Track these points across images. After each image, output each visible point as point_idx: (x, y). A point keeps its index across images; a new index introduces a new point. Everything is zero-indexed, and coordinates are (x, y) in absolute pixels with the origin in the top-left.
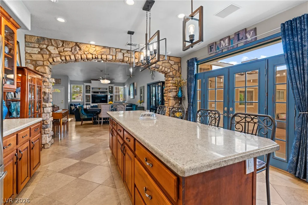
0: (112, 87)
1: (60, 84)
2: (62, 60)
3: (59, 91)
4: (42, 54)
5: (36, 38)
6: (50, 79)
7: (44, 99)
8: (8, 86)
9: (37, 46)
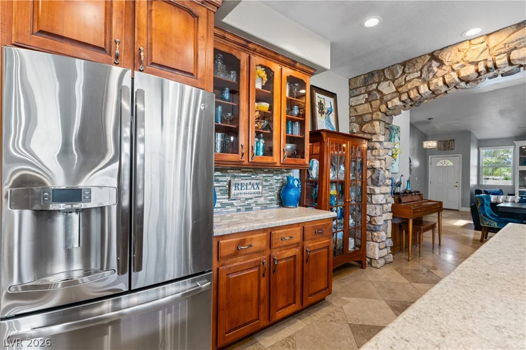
1: (452, 149)
2: (403, 102)
3: (451, 164)
4: (370, 102)
5: (363, 77)
6: (385, 144)
7: (372, 180)
8: (292, 161)
9: (363, 91)
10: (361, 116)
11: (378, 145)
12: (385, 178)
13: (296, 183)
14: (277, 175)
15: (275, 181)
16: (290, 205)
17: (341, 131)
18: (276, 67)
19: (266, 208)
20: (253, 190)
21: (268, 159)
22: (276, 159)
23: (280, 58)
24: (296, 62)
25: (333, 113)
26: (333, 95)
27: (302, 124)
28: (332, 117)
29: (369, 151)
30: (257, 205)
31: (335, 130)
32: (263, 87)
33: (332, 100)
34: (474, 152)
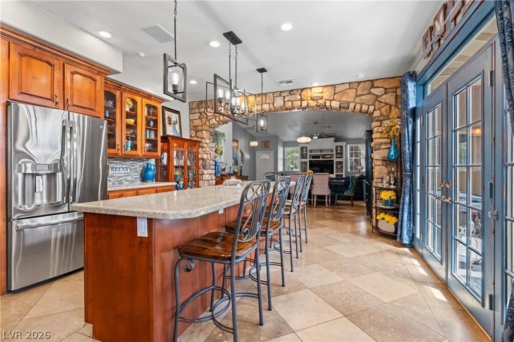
0: (341, 147)
1: (269, 147)
2: (217, 121)
3: (268, 157)
4: (201, 119)
5: (196, 103)
6: (210, 144)
7: (203, 166)
8: (150, 154)
9: (197, 112)
10: (196, 126)
11: (205, 145)
12: (210, 165)
13: (153, 167)
14: (140, 162)
15: (139, 166)
16: (149, 180)
17: (183, 137)
18: (138, 99)
19: (132, 182)
20: (123, 172)
21: (134, 152)
22: (139, 152)
23: (141, 94)
24: (151, 96)
25: (178, 124)
26: (177, 112)
27: (156, 132)
28: (177, 126)
29: (201, 148)
30: (126, 181)
31: (179, 136)
32: (130, 109)
33: (177, 115)
34: (280, 150)
